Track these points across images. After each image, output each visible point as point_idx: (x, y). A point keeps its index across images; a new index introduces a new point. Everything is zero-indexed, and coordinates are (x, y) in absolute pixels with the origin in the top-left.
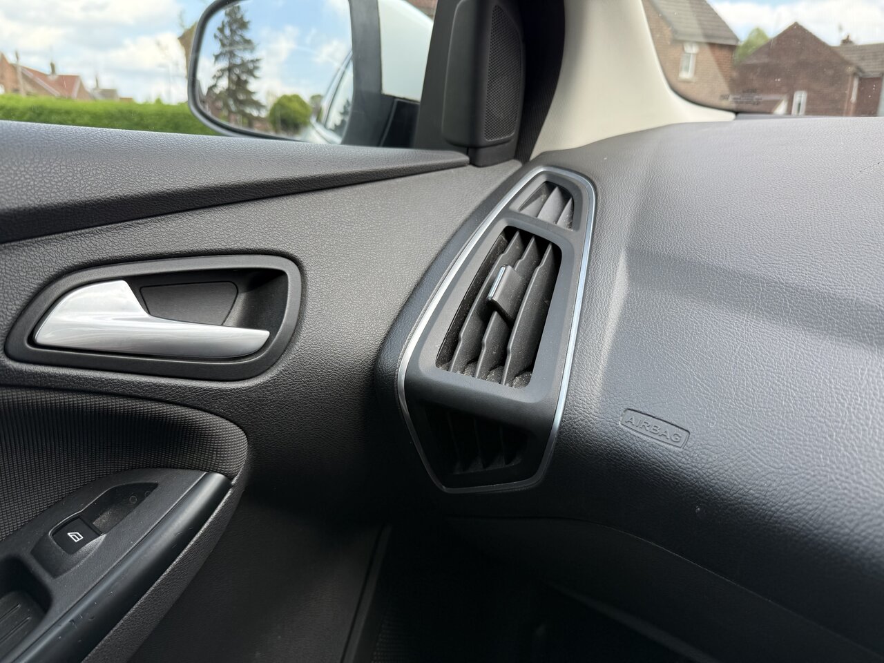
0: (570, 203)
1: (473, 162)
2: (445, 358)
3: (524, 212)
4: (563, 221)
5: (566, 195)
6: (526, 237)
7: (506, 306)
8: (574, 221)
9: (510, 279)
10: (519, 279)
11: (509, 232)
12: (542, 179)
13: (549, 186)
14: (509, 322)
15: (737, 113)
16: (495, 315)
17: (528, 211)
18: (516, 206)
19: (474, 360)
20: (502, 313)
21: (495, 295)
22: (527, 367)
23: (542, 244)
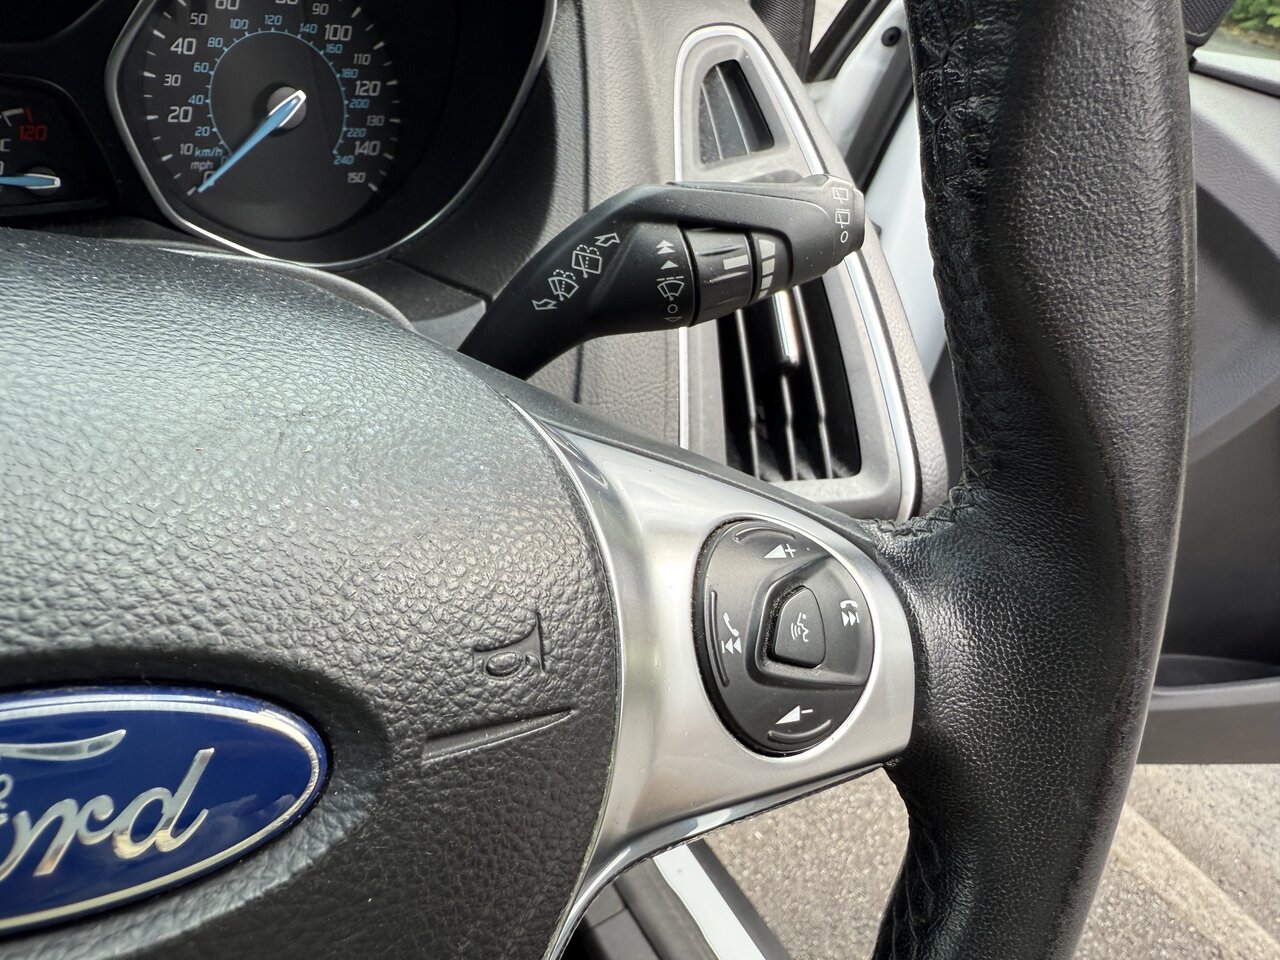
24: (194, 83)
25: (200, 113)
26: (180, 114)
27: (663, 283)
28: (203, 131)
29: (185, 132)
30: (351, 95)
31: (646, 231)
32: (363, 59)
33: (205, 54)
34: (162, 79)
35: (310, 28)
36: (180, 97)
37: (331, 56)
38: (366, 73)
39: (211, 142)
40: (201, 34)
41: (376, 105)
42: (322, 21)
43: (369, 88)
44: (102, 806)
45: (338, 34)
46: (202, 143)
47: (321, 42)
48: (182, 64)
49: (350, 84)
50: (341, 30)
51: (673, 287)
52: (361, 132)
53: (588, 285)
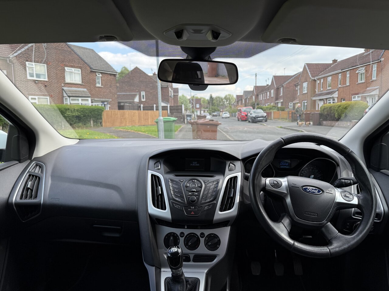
0: (41, 169)
1: (20, 162)
2: (21, 198)
3: (32, 171)
4: (40, 172)
5: (40, 167)
6: (33, 176)
7: (31, 188)
8: (42, 172)
9: (31, 183)
10: (33, 183)
11: (30, 175)
12: (35, 164)
13: (37, 165)
14: (32, 190)
15: (79, 139)
16: (29, 190)
17: (33, 171)
18: (30, 170)
19: (27, 197)
20: (30, 189)
21: (29, 186)
22: (36, 197)
23: (36, 177)
24: (303, 175)
27: (343, 183)
31: (342, 180)
41: (320, 177)
42: (315, 170)
43: (320, 175)
45: (317, 171)
48: (302, 173)
49: (318, 175)
53: (338, 184)
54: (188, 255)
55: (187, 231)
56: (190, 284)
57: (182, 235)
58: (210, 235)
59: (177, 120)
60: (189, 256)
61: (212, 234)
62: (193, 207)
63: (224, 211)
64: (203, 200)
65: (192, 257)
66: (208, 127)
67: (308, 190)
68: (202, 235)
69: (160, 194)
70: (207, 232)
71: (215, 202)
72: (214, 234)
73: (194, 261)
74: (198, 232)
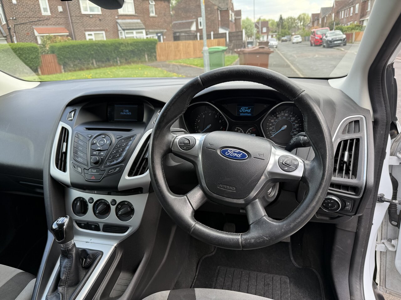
15: (40, 82)
24: (273, 125)
25: (273, 128)
26: (271, 128)
27: (301, 141)
28: (273, 130)
29: (271, 130)
30: (294, 126)
31: (300, 136)
32: (296, 122)
33: (275, 121)
34: (269, 124)
35: (289, 118)
36: (271, 126)
37: (291, 121)
38: (296, 123)
39: (274, 131)
40: (275, 119)
41: (298, 127)
42: (291, 117)
43: (297, 125)
44: (237, 154)
45: (293, 119)
46: (273, 132)
47: (290, 119)
48: (272, 123)
49: (294, 125)
50: (293, 118)
51: (302, 142)
52: (295, 131)
53: (294, 142)
54: (98, 224)
55: (96, 197)
56: (90, 258)
57: (91, 201)
58: (122, 203)
59: (227, 49)
60: (99, 226)
61: (126, 201)
62: (95, 171)
63: (134, 176)
64: (108, 162)
65: (101, 227)
66: (258, 56)
67: (228, 153)
68: (114, 201)
69: (64, 153)
70: (119, 199)
71: (123, 164)
72: (128, 202)
73: (104, 231)
74: (109, 198)
